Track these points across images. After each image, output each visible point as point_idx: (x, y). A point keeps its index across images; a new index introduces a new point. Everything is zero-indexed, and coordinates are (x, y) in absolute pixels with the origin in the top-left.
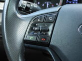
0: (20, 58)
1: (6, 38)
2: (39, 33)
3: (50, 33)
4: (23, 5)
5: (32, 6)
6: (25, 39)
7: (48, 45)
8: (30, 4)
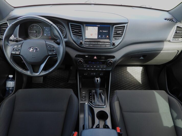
2: (16, 51)
4: (14, 40)
5: (18, 39)
6: (12, 53)
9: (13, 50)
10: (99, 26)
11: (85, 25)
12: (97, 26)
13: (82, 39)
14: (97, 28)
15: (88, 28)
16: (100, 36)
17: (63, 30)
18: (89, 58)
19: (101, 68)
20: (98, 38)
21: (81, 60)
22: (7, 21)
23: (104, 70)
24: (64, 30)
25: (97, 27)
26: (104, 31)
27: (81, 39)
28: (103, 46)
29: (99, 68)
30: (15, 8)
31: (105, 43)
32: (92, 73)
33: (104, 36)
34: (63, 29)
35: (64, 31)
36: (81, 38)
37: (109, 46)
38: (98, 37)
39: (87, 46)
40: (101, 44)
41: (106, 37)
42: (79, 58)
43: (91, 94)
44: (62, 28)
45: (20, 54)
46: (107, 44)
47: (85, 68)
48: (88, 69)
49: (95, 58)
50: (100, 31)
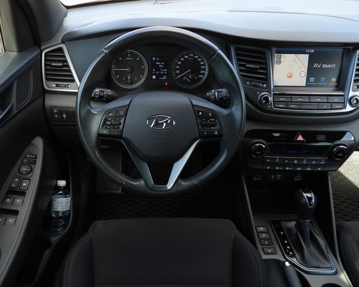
0: (96, 150)
1: (82, 133)
2: (112, 126)
3: (121, 127)
4: (95, 95)
5: (105, 93)
6: (99, 132)
7: (121, 137)
8: (103, 91)
9: (104, 124)
10: (313, 51)
11: (274, 50)
12: (308, 51)
13: (268, 88)
14: (305, 58)
15: (282, 59)
16: (312, 79)
17: (202, 63)
18: (284, 139)
19: (312, 165)
20: (307, 86)
21: (261, 144)
22: (63, 42)
23: (319, 169)
24: (204, 65)
25: (307, 56)
26: (324, 66)
27: (264, 88)
28: (325, 107)
29: (306, 165)
30: (68, 7)
31: (331, 100)
32: (273, 176)
33: (323, 79)
34: (202, 61)
35: (204, 67)
36: (265, 85)
37: (340, 107)
38: (308, 80)
39: (280, 106)
40: (318, 100)
42: (259, 138)
43: (282, 233)
44: (199, 60)
45: (124, 135)
46: (336, 100)
47: (268, 164)
48: (277, 168)
49: (300, 138)
50: (315, 65)
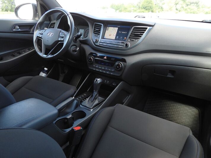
9: (39, 34)
12: (118, 26)
14: (116, 29)
15: (109, 29)
18: (100, 57)
19: (109, 71)
23: (112, 74)
26: (123, 32)
28: (115, 46)
33: (121, 37)
36: (98, 36)
37: (121, 47)
38: (116, 37)
39: (101, 44)
40: (114, 43)
41: (123, 38)
46: (120, 44)
47: (94, 67)
48: (97, 70)
49: (105, 58)
50: (120, 32)
